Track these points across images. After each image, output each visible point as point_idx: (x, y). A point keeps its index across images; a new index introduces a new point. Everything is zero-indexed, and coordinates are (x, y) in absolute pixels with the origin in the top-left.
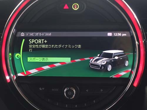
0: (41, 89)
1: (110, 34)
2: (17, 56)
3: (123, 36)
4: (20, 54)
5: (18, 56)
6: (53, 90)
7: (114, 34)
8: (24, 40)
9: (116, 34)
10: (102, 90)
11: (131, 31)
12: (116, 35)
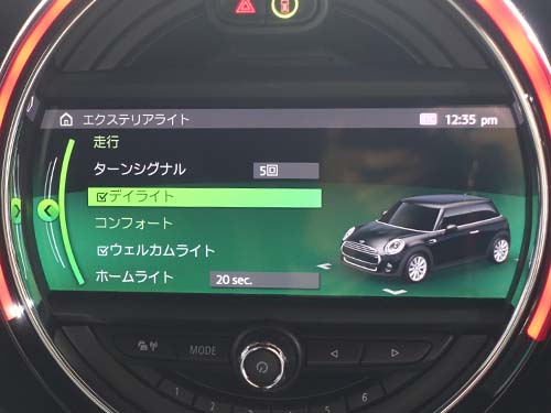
0: (143, 346)
1: (428, 119)
2: (46, 211)
3: (483, 124)
4: (57, 201)
5: (51, 208)
6: (194, 350)
7: (448, 117)
8: (71, 143)
9: (453, 119)
10: (394, 353)
11: (516, 105)
12: (455, 123)
